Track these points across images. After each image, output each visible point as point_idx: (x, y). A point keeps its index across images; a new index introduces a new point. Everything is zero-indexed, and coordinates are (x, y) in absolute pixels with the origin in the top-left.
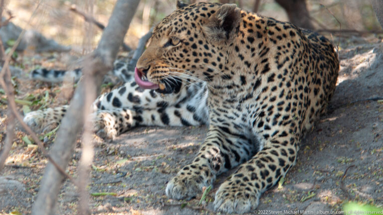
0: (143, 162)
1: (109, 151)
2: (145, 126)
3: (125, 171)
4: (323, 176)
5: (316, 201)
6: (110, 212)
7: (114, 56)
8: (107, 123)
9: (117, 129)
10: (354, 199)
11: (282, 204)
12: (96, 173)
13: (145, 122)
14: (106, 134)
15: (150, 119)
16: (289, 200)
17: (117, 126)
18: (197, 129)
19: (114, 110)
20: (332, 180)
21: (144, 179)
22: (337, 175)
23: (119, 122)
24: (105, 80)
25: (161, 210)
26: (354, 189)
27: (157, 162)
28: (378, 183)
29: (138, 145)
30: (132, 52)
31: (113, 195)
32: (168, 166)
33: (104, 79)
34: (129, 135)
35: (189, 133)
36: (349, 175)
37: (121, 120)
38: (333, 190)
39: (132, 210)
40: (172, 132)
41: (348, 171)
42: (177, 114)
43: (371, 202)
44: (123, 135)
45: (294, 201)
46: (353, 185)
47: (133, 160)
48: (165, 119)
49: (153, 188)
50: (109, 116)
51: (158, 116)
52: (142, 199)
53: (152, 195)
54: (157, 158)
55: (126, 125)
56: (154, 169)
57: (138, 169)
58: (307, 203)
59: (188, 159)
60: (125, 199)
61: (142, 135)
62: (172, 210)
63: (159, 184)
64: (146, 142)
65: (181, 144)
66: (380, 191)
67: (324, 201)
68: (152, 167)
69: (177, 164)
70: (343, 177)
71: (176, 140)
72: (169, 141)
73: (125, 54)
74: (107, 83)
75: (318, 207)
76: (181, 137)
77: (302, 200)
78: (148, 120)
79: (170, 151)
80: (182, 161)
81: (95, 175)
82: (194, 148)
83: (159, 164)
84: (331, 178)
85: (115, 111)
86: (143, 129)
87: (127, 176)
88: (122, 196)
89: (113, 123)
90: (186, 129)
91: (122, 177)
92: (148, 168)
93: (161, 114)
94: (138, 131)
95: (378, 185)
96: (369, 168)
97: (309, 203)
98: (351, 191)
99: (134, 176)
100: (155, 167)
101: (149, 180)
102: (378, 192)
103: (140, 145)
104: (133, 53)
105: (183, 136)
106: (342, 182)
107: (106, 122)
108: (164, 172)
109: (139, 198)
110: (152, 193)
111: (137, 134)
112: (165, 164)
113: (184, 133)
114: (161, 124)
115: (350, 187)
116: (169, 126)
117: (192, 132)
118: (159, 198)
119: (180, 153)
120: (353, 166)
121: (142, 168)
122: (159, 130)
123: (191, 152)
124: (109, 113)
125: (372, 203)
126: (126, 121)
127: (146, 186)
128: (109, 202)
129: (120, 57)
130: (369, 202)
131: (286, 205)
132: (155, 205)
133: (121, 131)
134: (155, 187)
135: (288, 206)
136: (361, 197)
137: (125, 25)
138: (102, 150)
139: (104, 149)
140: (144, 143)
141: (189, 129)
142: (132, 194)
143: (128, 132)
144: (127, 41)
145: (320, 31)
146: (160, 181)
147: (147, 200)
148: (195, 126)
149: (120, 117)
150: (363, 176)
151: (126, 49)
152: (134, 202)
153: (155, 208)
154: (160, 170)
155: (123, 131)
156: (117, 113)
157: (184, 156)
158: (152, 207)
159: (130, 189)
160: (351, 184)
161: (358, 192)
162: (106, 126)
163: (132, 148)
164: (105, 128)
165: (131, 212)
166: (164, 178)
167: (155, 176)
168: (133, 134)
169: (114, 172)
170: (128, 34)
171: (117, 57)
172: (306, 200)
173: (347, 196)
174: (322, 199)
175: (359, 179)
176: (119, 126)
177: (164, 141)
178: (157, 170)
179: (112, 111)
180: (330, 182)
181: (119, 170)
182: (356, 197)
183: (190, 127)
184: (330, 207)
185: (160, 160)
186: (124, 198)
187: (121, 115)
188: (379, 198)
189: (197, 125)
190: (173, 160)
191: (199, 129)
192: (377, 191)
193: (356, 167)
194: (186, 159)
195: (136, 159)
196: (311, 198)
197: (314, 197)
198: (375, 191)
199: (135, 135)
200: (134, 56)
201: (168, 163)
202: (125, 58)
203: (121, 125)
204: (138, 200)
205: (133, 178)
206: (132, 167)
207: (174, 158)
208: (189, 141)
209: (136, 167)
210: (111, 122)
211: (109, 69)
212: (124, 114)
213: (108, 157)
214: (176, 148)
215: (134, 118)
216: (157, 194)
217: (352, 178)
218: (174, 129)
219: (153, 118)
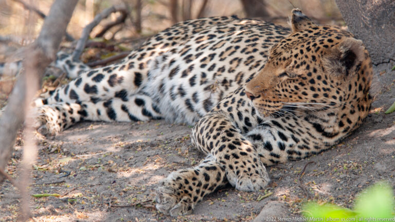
0: (88, 160)
1: (51, 150)
2: (90, 122)
3: (69, 170)
4: (280, 174)
5: (272, 200)
6: (52, 215)
7: (56, 47)
8: (50, 119)
9: (60, 124)
10: (313, 197)
11: (238, 204)
12: (37, 172)
13: (90, 117)
14: (49, 130)
15: (95, 113)
16: (245, 200)
17: (60, 121)
18: (146, 124)
19: (56, 104)
20: (289, 177)
21: (89, 179)
22: (295, 172)
23: (62, 117)
24: (47, 73)
25: (107, 211)
26: (313, 187)
27: (103, 160)
28: (339, 180)
29: (82, 142)
30: (75, 41)
31: (56, 196)
32: (115, 164)
33: (45, 72)
34: (72, 131)
35: (137, 128)
36: (308, 172)
37: (64, 115)
38: (291, 188)
39: (76, 212)
40: (119, 127)
41: (307, 168)
42: (124, 108)
43: (331, 200)
44: (66, 132)
45: (250, 200)
46: (313, 183)
47: (77, 158)
48: (111, 114)
49: (99, 188)
50: (51, 111)
51: (103, 111)
52: (87, 200)
53: (98, 195)
54: (103, 156)
55: (69, 120)
56: (100, 168)
57: (83, 168)
58: (263, 202)
59: (137, 157)
60: (69, 200)
61: (87, 132)
62: (120, 211)
63: (106, 184)
64: (91, 138)
65: (129, 141)
66: (341, 188)
67: (281, 199)
68: (98, 165)
69: (125, 161)
70: (302, 174)
71: (124, 137)
72: (115, 138)
73: (68, 45)
74: (48, 75)
75: (275, 207)
76: (128, 133)
77: (259, 199)
78: (93, 114)
79: (116, 148)
80: (130, 159)
81: (36, 175)
82: (143, 145)
83: (105, 163)
84: (289, 175)
85: (57, 106)
86: (87, 125)
87: (70, 176)
88: (65, 197)
89: (55, 118)
90: (133, 125)
91: (65, 176)
92: (94, 166)
93: (107, 108)
94: (82, 127)
95: (339, 182)
96: (330, 165)
97: (266, 203)
98: (311, 189)
99: (79, 176)
100: (101, 165)
101: (94, 179)
102: (339, 189)
103: (85, 142)
104: (76, 44)
105: (131, 133)
106: (300, 180)
107: (47, 117)
108: (110, 171)
109: (84, 199)
110: (98, 193)
111: (81, 130)
112: (112, 162)
113: (132, 128)
114: (107, 119)
115: (309, 185)
116: (116, 122)
117: (140, 128)
118: (105, 198)
119: (128, 151)
120: (312, 163)
121: (87, 167)
122: (105, 126)
123: (140, 149)
124: (52, 108)
125: (333, 202)
126: (69, 115)
127: (92, 186)
128: (52, 204)
129: (62, 48)
130: (329, 200)
131: (242, 204)
132: (101, 206)
133: (64, 127)
134: (101, 187)
135: (244, 206)
136: (321, 195)
137: (68, 13)
138: (44, 148)
139: (45, 147)
140: (89, 140)
141: (137, 125)
142: (76, 195)
143: (72, 128)
144: (70, 30)
145: (276, 18)
146: (107, 180)
147: (92, 201)
148: (143, 121)
149: (64, 111)
150: (323, 172)
151: (69, 39)
152: (78, 203)
153: (101, 210)
154: (106, 169)
155: (67, 127)
156: (60, 107)
157: (132, 154)
158: (98, 209)
159: (74, 190)
160: (310, 182)
161: (317, 190)
162: (48, 122)
163: (76, 146)
164: (47, 124)
165: (75, 214)
166: (111, 177)
167: (101, 175)
168: (77, 130)
169: (57, 171)
170: (71, 23)
171: (59, 48)
172: (262, 199)
173: (305, 194)
174: (279, 197)
175: (318, 177)
176: (62, 121)
177: (110, 138)
178: (103, 169)
179: (54, 106)
180: (288, 179)
181: (62, 169)
182: (316, 195)
183: (138, 123)
184: (288, 206)
185: (106, 158)
186: (67, 198)
187: (64, 109)
188: (340, 196)
189: (147, 120)
190: (120, 157)
191: (148, 124)
192: (337, 189)
193: (316, 163)
194: (134, 157)
195: (80, 156)
196: (267, 197)
197: (270, 195)
198: (335, 189)
199: (79, 132)
200: (77, 47)
201: (115, 161)
202: (68, 48)
203: (65, 120)
204: (83, 201)
205: (77, 177)
206: (77, 165)
207: (122, 156)
208: (138, 137)
209: (80, 166)
210: (53, 118)
211: (51, 61)
212: (67, 108)
213: (50, 155)
214: (124, 145)
215: (79, 112)
216: (103, 194)
217: (311, 176)
218: (121, 125)
219: (99, 113)
